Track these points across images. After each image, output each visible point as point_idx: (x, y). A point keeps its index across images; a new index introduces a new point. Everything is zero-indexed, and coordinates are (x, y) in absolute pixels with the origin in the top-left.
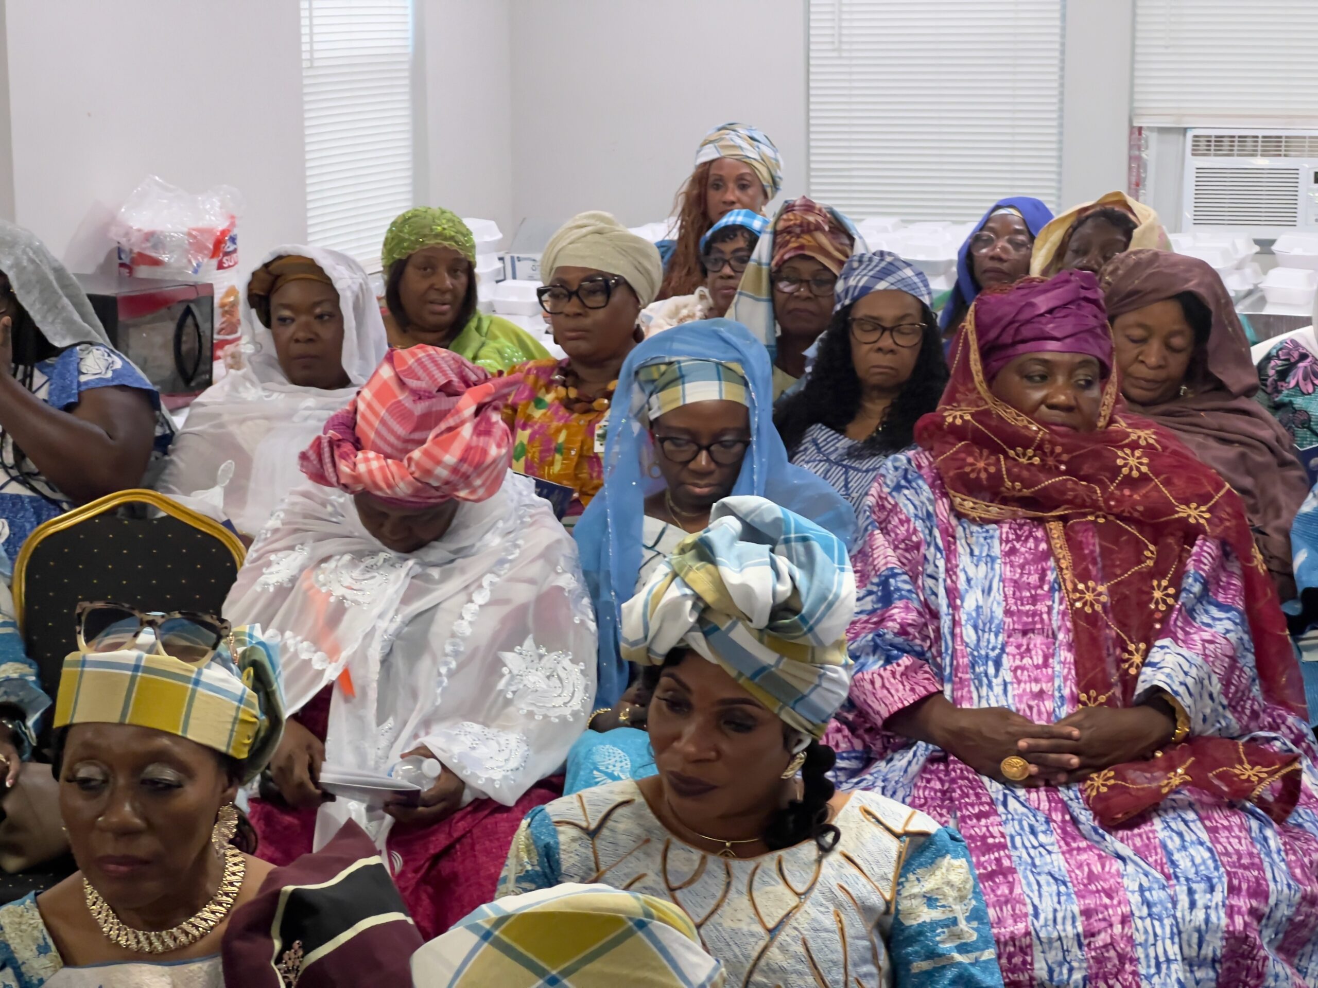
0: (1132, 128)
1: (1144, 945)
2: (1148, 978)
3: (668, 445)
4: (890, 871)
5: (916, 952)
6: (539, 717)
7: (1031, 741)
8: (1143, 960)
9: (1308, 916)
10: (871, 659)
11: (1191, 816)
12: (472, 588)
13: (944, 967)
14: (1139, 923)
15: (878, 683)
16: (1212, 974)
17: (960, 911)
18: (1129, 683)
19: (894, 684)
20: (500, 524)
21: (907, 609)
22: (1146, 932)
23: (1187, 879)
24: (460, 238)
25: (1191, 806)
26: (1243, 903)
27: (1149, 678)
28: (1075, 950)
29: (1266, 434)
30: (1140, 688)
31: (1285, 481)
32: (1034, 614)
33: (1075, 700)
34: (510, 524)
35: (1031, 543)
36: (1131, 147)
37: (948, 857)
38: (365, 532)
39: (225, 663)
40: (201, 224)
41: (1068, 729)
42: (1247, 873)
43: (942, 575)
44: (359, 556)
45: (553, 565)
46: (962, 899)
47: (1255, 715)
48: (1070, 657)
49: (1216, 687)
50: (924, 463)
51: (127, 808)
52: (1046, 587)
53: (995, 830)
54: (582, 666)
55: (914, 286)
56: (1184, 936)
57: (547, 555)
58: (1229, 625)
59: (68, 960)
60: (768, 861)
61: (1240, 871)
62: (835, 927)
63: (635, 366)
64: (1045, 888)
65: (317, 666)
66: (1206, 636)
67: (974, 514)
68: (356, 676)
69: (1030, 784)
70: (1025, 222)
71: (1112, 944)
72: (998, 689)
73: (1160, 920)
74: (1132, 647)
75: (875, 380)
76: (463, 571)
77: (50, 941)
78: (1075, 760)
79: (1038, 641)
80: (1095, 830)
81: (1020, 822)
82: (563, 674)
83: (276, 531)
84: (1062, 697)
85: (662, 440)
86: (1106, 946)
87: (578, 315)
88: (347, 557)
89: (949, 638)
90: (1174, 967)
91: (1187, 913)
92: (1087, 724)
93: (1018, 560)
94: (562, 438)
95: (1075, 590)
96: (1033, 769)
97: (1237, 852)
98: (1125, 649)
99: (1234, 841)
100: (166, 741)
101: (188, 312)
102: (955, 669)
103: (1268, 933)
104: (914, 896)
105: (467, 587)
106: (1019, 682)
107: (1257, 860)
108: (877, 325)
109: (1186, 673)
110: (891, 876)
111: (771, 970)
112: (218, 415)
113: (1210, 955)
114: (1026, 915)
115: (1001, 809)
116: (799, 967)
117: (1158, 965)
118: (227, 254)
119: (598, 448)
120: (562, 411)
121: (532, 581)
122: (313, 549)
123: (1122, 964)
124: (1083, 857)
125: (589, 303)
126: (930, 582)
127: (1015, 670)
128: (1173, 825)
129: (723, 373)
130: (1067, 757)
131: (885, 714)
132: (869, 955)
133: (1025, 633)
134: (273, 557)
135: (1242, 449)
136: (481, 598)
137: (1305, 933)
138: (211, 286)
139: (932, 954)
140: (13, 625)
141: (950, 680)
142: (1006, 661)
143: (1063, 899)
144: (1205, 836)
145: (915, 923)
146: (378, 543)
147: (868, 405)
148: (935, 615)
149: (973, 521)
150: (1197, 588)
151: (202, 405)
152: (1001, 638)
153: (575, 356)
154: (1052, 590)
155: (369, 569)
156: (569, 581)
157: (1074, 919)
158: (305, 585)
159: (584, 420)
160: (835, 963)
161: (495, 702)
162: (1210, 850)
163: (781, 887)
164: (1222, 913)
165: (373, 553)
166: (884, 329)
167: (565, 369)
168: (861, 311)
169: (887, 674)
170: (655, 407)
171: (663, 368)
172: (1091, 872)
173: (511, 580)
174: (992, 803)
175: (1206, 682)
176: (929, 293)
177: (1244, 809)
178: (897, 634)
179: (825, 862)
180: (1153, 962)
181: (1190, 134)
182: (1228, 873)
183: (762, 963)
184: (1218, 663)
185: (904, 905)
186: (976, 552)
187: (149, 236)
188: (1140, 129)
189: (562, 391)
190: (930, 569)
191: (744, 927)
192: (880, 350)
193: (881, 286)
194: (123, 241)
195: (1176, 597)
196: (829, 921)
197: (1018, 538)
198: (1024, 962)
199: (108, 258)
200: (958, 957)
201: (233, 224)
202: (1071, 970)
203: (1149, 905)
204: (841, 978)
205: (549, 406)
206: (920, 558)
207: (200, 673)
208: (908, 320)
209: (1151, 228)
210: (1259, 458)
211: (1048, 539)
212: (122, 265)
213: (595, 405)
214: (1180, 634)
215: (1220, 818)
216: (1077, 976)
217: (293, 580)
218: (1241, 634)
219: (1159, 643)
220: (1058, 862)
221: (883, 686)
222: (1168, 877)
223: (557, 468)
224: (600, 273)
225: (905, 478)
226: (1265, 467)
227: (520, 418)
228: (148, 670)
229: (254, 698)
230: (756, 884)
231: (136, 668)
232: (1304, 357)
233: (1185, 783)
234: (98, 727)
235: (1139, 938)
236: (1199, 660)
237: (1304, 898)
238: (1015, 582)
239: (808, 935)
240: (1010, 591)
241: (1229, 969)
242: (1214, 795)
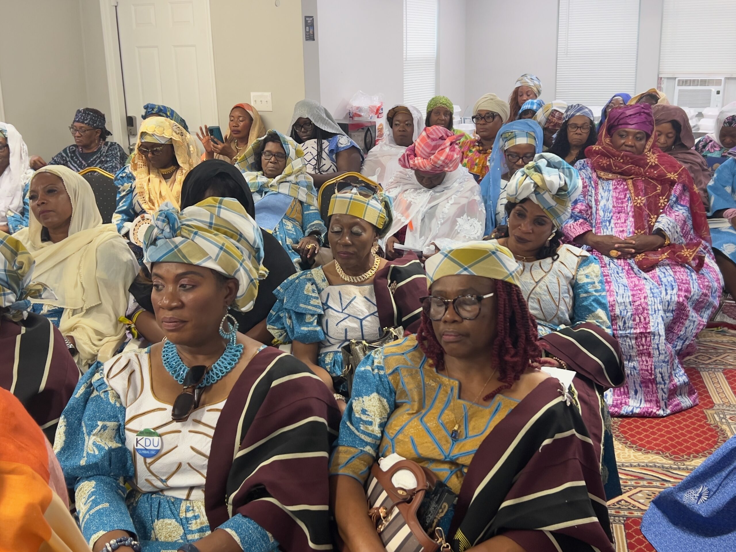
0: (658, 78)
1: (651, 305)
2: (652, 315)
3: (510, 157)
4: (575, 267)
5: (582, 291)
6: (467, 238)
7: (619, 245)
8: (650, 309)
9: (704, 299)
10: (570, 220)
11: (668, 268)
12: (449, 199)
13: (590, 296)
14: (650, 299)
15: (572, 227)
16: (672, 315)
17: (596, 280)
18: (651, 227)
19: (577, 227)
20: (458, 180)
21: (582, 205)
22: (652, 301)
23: (666, 285)
24: (448, 104)
25: (668, 265)
26: (683, 294)
27: (657, 226)
28: (629, 306)
29: (699, 161)
30: (654, 229)
31: (704, 175)
32: (622, 207)
33: (634, 233)
34: (461, 180)
35: (622, 186)
36: (658, 84)
37: (593, 263)
38: (418, 183)
39: (376, 200)
40: (373, 104)
41: (631, 241)
42: (684, 285)
43: (593, 195)
44: (416, 189)
45: (473, 193)
46: (597, 276)
47: (691, 239)
48: (633, 220)
49: (679, 230)
50: (589, 162)
51: (347, 238)
52: (626, 199)
53: (606, 271)
54: (481, 223)
55: (588, 114)
56: (664, 303)
57: (471, 190)
58: (684, 211)
59: (330, 284)
60: (537, 263)
61: (682, 285)
62: (557, 282)
63: (501, 133)
64: (620, 287)
65: (402, 220)
66: (676, 214)
67: (604, 177)
68: (414, 223)
69: (618, 258)
70: (623, 100)
71: (641, 305)
72: (610, 230)
73: (656, 298)
74: (652, 217)
75: (574, 143)
76: (446, 194)
77: (326, 278)
78: (633, 251)
79: (623, 215)
80: (639, 271)
81: (614, 270)
82: (475, 225)
83: (392, 182)
84: (630, 232)
85: (508, 155)
86: (639, 305)
87: (484, 124)
88: (413, 190)
89: (595, 214)
90: (660, 312)
91: (665, 296)
92: (637, 240)
93: (618, 191)
94: (477, 161)
95: (635, 199)
96: (619, 253)
97: (682, 279)
98: (650, 218)
99: (681, 276)
100: (358, 220)
101: (368, 129)
102: (596, 224)
103: (690, 303)
104: (582, 275)
105: (447, 198)
106: (616, 227)
107: (688, 282)
108: (576, 126)
109: (669, 225)
110: (575, 268)
111: (536, 294)
112: (376, 155)
113: (671, 309)
114: (614, 295)
115: (608, 266)
116: (545, 293)
117: (655, 311)
118: (380, 113)
119: (488, 164)
120: (478, 153)
121: (467, 198)
122: (403, 187)
123: (644, 310)
124: (633, 279)
125: (488, 121)
126: (590, 197)
127: (615, 224)
128: (662, 270)
129: (528, 135)
130: (631, 249)
131: (574, 236)
132: (567, 291)
133: (619, 213)
134: (391, 190)
135: (691, 165)
136: (451, 202)
137: (703, 305)
138: (375, 122)
139: (587, 292)
140: (318, 210)
141: (595, 227)
142: (612, 221)
143: (626, 291)
144: (672, 273)
145: (582, 282)
146: (422, 186)
147: (572, 152)
148: (591, 208)
149: (603, 179)
150: (674, 199)
151: (371, 152)
152: (611, 214)
153: (482, 137)
154: (628, 200)
155: (418, 193)
156: (478, 198)
157: (629, 297)
158: (400, 198)
159: (484, 156)
160: (556, 292)
161: (455, 232)
162: (673, 277)
163: (541, 270)
164: (676, 296)
165: (420, 189)
166: (578, 127)
167: (479, 142)
168: (571, 122)
169: (575, 224)
170: (506, 146)
171: (510, 134)
172: (635, 284)
173: (460, 197)
174: (605, 264)
175: (675, 228)
176: (593, 117)
177: (685, 267)
178: (578, 213)
179: (554, 263)
180: (653, 310)
181: (677, 80)
182: (678, 285)
183: (534, 291)
184: (680, 222)
185: (579, 277)
186: (605, 188)
187: (358, 108)
188: (661, 78)
189: (478, 147)
190: (590, 193)
191: (528, 281)
192: (576, 134)
193: (578, 114)
194: (351, 109)
195: (668, 202)
196: (555, 281)
197: (618, 184)
198: (613, 309)
199: (347, 114)
200: (595, 293)
201: (382, 105)
202: (627, 312)
203: (653, 293)
204: (558, 297)
205: (474, 152)
206: (587, 190)
207: (369, 201)
208: (586, 124)
209: (664, 100)
210: (696, 168)
211: (627, 184)
212: (350, 117)
213: (488, 151)
214: (668, 213)
215: (677, 268)
216: (629, 314)
217: (396, 197)
218: (688, 214)
219: (661, 215)
220: (625, 281)
221: (574, 228)
222: (659, 285)
223: (475, 170)
224: (491, 112)
225: (583, 166)
226: (697, 171)
227: (465, 155)
228: (354, 199)
229: (384, 211)
230: (532, 269)
231: (351, 199)
232: (711, 141)
233: (667, 258)
234: (341, 215)
235: (649, 303)
236: (674, 221)
237: (703, 294)
238: (617, 197)
239: (548, 284)
240: (615, 200)
241: (677, 313)
242: (676, 262)
